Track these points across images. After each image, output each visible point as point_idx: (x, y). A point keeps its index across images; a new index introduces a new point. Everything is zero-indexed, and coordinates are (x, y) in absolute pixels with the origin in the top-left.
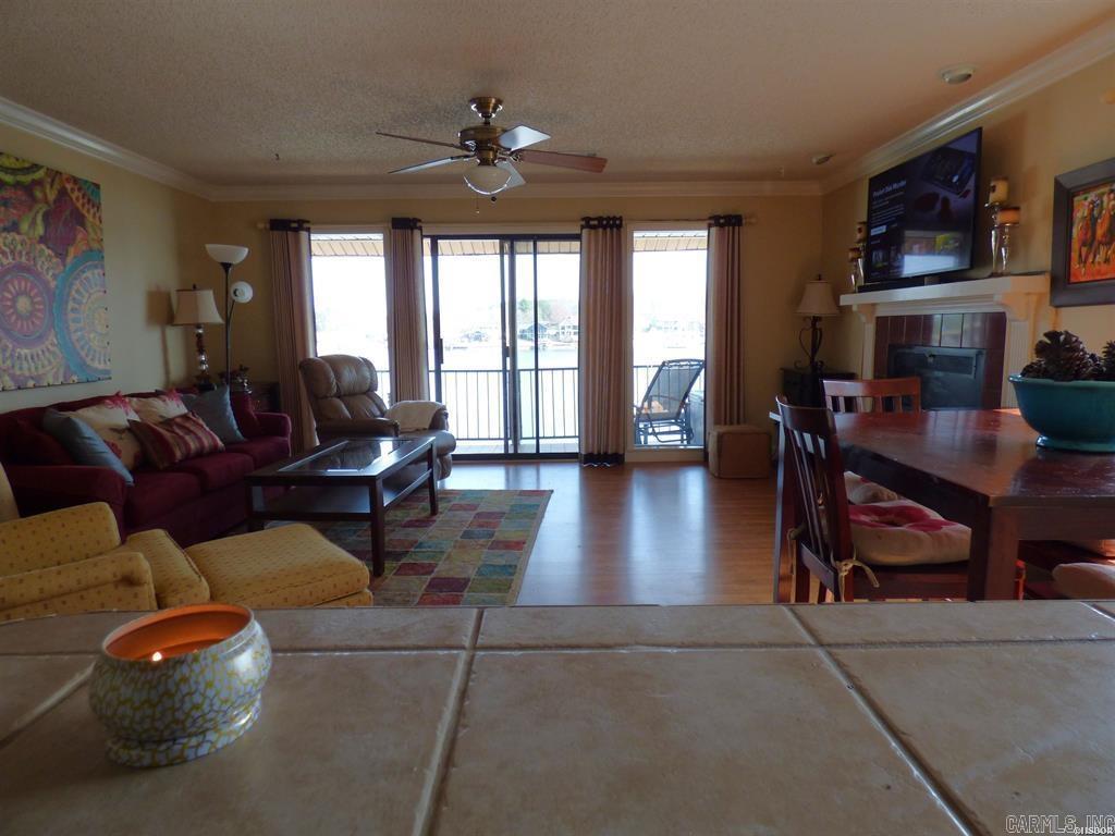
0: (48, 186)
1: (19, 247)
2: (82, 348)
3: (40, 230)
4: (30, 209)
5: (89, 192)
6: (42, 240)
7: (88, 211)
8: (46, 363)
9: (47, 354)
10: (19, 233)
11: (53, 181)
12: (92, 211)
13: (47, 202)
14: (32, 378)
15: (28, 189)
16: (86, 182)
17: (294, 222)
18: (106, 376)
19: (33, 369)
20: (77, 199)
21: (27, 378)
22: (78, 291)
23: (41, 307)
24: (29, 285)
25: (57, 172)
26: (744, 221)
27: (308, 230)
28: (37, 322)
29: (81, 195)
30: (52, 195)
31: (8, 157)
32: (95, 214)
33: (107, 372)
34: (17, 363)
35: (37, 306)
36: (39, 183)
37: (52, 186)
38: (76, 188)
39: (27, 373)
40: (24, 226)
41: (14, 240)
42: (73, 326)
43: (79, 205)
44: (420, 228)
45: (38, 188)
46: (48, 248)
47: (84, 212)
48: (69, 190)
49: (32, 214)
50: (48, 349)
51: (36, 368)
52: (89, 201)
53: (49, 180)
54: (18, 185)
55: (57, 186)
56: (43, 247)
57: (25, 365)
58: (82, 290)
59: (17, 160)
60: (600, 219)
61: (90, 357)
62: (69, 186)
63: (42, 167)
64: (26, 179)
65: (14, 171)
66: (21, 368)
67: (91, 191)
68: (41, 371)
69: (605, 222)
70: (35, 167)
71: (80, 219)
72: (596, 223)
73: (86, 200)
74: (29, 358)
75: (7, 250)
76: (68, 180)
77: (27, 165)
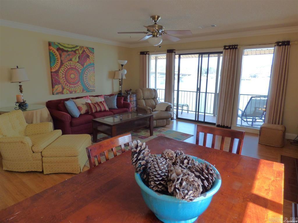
0: (80, 50)
1: (72, 64)
2: (88, 85)
3: (77, 60)
4: (75, 55)
5: (91, 50)
6: (78, 62)
7: (91, 55)
8: (78, 88)
9: (78, 86)
10: (72, 61)
11: (81, 49)
12: (91, 54)
13: (79, 54)
14: (74, 91)
15: (75, 51)
16: (90, 48)
17: (145, 52)
18: (94, 91)
19: (74, 90)
20: (88, 52)
21: (73, 91)
22: (87, 72)
23: (77, 76)
24: (74, 72)
25: (82, 47)
26: (291, 43)
27: (149, 54)
28: (76, 80)
29: (88, 51)
30: (81, 52)
31: (70, 45)
32: (92, 55)
33: (95, 90)
34: (71, 88)
35: (76, 76)
36: (78, 50)
37: (81, 50)
38: (87, 50)
39: (73, 90)
40: (73, 59)
41: (71, 63)
42: (85, 80)
43: (88, 53)
44: (175, 52)
45: (77, 51)
46: (79, 63)
47: (89, 55)
48: (85, 51)
49: (75, 57)
50: (78, 85)
51: (75, 89)
52: (91, 52)
53: (80, 49)
54: (72, 51)
55: (82, 50)
56: (78, 63)
57: (72, 89)
58: (88, 72)
59: (72, 45)
60: (229, 46)
61: (89, 87)
62: (85, 50)
63: (78, 46)
64: (74, 49)
65: (71, 48)
66: (71, 89)
67: (92, 50)
68: (76, 90)
69: (231, 47)
70: (77, 46)
71: (88, 56)
72: (228, 47)
73: (90, 52)
74: (73, 87)
75: (69, 65)
76: (85, 48)
77: (75, 46)
